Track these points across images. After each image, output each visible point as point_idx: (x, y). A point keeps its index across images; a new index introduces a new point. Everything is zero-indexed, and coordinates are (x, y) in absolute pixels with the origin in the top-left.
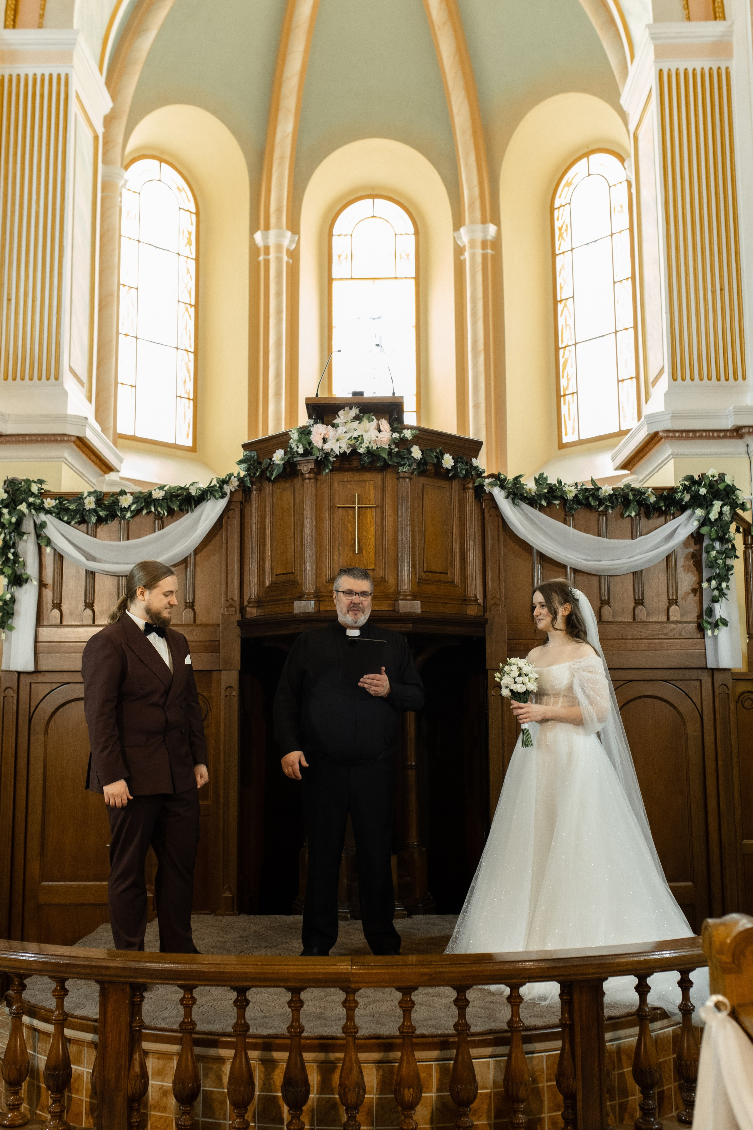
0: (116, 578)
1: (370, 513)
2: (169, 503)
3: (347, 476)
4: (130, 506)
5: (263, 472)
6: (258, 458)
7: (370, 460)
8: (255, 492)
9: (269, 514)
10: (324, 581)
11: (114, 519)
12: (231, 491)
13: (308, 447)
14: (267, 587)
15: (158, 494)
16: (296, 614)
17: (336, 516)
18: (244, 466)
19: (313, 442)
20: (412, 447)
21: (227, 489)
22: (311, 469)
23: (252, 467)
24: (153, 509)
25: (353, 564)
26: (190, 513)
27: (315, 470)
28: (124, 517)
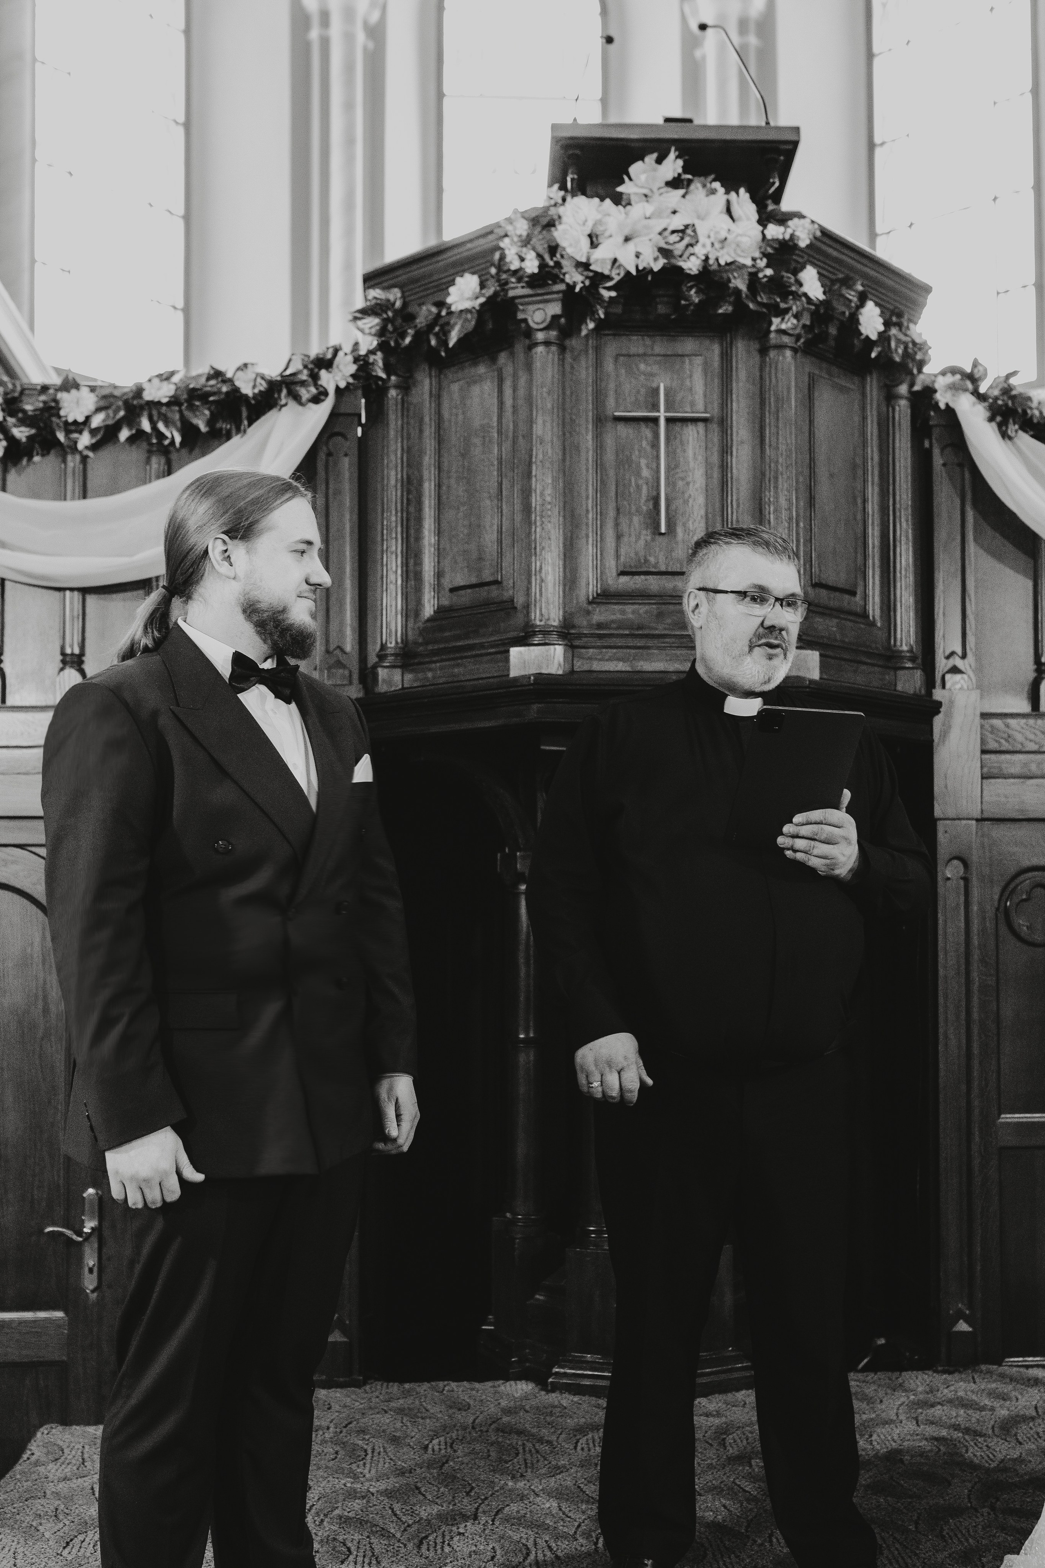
0: (57, 594)
1: (692, 435)
2: (187, 413)
3: (636, 344)
4: (88, 418)
5: (421, 336)
6: (405, 305)
7: (702, 297)
8: (393, 393)
9: (429, 444)
10: (582, 599)
11: (48, 453)
12: (338, 388)
13: (547, 257)
14: (429, 620)
15: (159, 389)
16: (516, 679)
17: (609, 441)
18: (372, 322)
19: (563, 243)
20: (803, 268)
21: (329, 380)
22: (555, 318)
23: (390, 327)
24: (146, 425)
25: (652, 560)
26: (236, 440)
27: (563, 320)
28: (74, 448)
